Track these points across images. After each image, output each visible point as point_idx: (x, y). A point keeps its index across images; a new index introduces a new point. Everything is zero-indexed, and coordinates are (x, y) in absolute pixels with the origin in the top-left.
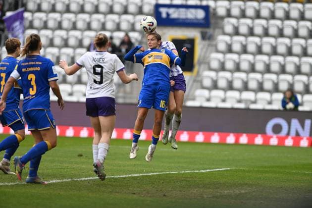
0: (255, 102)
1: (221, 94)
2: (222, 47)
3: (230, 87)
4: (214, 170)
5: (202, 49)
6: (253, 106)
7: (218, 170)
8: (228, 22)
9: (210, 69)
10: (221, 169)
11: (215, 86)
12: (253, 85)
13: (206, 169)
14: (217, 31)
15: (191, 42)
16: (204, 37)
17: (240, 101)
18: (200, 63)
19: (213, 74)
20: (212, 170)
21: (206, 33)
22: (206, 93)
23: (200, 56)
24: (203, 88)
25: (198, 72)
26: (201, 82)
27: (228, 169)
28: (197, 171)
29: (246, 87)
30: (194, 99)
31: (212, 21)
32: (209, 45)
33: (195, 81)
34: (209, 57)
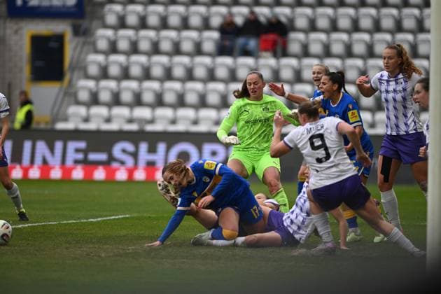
0: (152, 121)
1: (103, 111)
2: (102, 44)
3: (116, 101)
4: (108, 218)
5: (75, 49)
6: (149, 128)
7: (113, 217)
8: (110, 10)
9: (87, 77)
10: (117, 217)
11: (94, 100)
12: (148, 97)
13: (97, 217)
14: (95, 23)
15: (60, 38)
16: (77, 32)
17: (130, 121)
18: (73, 68)
19: (91, 84)
20: (105, 218)
21: (79, 26)
22: (82, 111)
23: (72, 58)
24: (78, 103)
25: (70, 81)
26: (75, 95)
27: (127, 216)
28: (85, 221)
29: (138, 101)
30: (66, 119)
31: (88, 9)
32: (84, 44)
33: (66, 94)
34: (85, 59)
